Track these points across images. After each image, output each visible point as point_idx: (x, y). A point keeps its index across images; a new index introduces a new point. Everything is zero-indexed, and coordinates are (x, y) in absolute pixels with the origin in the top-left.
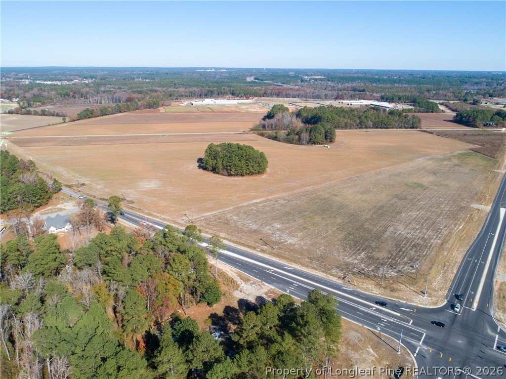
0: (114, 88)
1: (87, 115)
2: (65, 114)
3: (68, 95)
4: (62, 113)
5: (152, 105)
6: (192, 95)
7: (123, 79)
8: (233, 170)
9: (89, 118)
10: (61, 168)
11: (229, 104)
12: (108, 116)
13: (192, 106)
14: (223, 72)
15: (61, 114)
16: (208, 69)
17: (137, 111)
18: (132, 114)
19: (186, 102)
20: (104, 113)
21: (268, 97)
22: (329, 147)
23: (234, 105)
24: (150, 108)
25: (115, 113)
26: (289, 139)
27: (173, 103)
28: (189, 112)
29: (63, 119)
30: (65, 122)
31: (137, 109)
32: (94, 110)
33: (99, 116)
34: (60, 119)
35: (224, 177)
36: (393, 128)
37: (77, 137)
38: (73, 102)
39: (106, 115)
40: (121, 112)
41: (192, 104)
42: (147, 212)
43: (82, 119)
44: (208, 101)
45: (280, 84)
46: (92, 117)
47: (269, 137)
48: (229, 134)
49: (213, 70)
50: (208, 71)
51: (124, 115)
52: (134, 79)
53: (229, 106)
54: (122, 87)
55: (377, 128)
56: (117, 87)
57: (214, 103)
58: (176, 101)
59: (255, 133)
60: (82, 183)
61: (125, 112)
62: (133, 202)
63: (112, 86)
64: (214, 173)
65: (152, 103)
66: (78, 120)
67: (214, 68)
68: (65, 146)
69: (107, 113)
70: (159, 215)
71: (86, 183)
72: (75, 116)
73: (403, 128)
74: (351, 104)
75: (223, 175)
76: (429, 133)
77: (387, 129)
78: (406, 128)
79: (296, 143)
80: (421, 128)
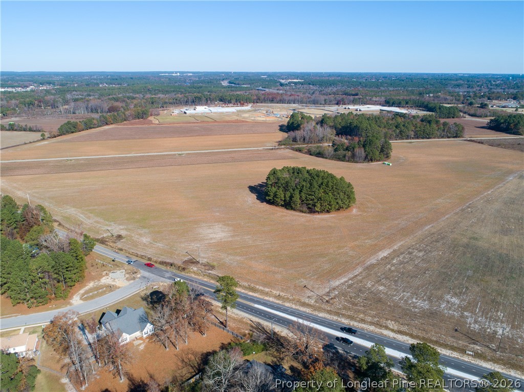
0: (83, 95)
1: (69, 129)
2: (40, 129)
3: (33, 105)
4: (36, 126)
5: (142, 115)
6: (177, 103)
7: (87, 85)
8: (319, 205)
9: (73, 132)
10: (73, 209)
11: (227, 112)
12: (93, 129)
13: (185, 115)
14: (191, 76)
15: (35, 129)
16: (173, 73)
17: (125, 122)
18: (122, 126)
19: (176, 111)
20: (89, 125)
21: (262, 103)
22: (391, 164)
23: (233, 112)
24: (139, 118)
25: (101, 126)
26: (339, 155)
27: (161, 112)
28: (190, 123)
29: (41, 136)
30: (44, 139)
31: (125, 120)
32: (77, 123)
33: (83, 130)
34: (38, 135)
35: (303, 214)
36: (434, 138)
37: (71, 160)
38: (40, 113)
39: (90, 128)
40: (107, 124)
41: (185, 113)
42: (246, 284)
43: (64, 134)
44: (201, 109)
45: (260, 88)
46: (76, 132)
47: (310, 153)
48: (258, 150)
49: (178, 74)
50: (173, 75)
51: (113, 128)
52: (98, 84)
53: (228, 114)
54: (91, 93)
55: (418, 138)
56: (85, 94)
57: (210, 112)
58: (162, 109)
59: (288, 148)
60: (115, 234)
61: (112, 124)
62: (213, 267)
63: (78, 93)
64: (287, 209)
65: (141, 112)
66: (59, 135)
67: (179, 72)
68: (62, 174)
69: (92, 126)
70: (267, 290)
71: (123, 233)
72: (55, 131)
73: (445, 138)
74: (360, 110)
75: (303, 212)
76: (479, 143)
77: (428, 138)
78: (449, 137)
79: (349, 161)
80: (463, 137)
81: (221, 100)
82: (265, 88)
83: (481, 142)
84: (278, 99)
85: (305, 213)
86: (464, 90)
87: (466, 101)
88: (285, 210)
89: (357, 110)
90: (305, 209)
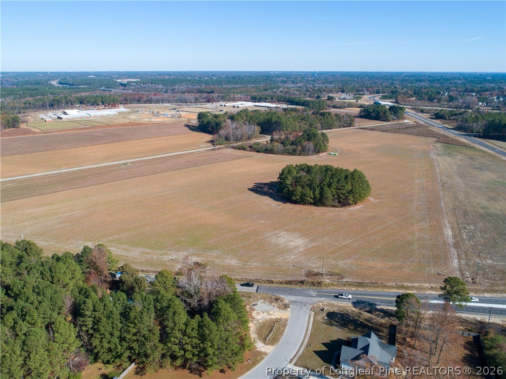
8: (352, 198)
22: (337, 154)
23: (115, 115)
24: (9, 127)
35: (337, 209)
36: (334, 128)
45: (104, 88)
57: (89, 115)
62: (341, 275)
65: (12, 120)
73: (342, 128)
74: (238, 107)
75: (334, 207)
76: (371, 130)
77: (330, 129)
78: (344, 127)
79: (300, 154)
80: (354, 126)
81: (81, 103)
82: (109, 88)
83: (372, 129)
84: (145, 98)
85: (337, 207)
86: (294, 86)
87: (312, 95)
88: (316, 207)
89: (234, 107)
90: (337, 204)
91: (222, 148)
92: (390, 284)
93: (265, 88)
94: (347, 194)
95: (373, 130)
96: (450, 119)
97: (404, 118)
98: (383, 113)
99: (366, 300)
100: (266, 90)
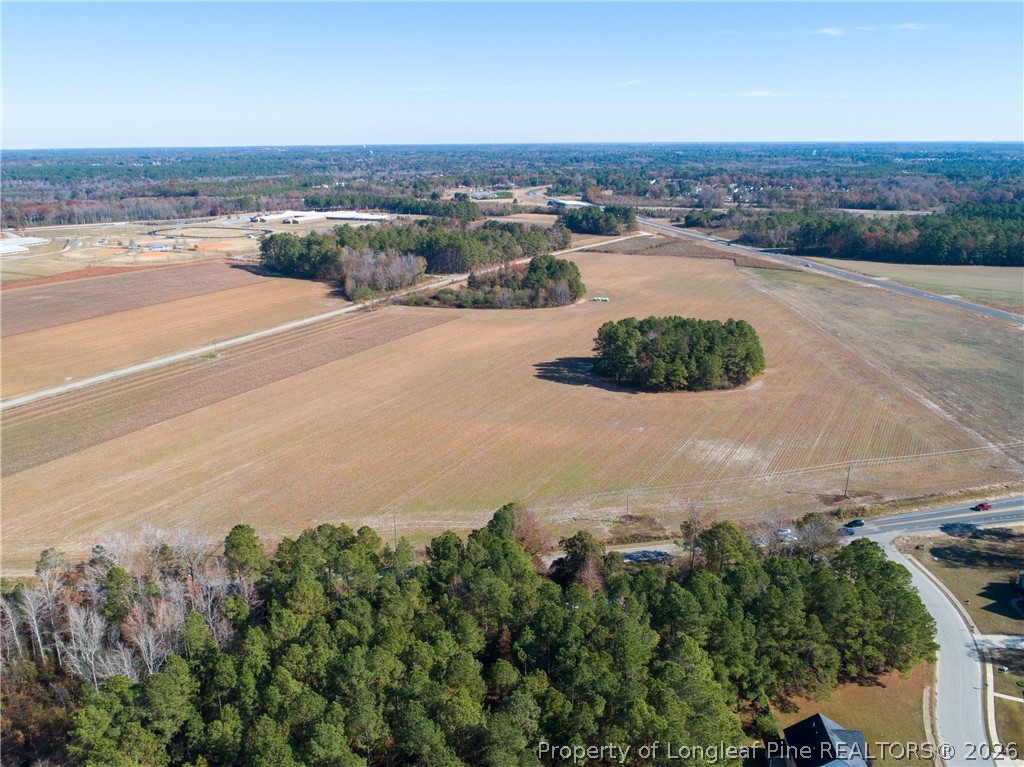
22: (608, 300)
59: (387, 303)
74: (295, 222)
75: (723, 388)
78: (555, 250)
79: (545, 306)
80: (570, 247)
88: (692, 394)
89: (286, 222)
90: (726, 383)
91: (375, 307)
92: (953, 493)
93: (304, 183)
94: (742, 364)
95: (611, 252)
96: (710, 227)
97: (637, 229)
98: (604, 221)
99: (954, 522)
100: (306, 185)
